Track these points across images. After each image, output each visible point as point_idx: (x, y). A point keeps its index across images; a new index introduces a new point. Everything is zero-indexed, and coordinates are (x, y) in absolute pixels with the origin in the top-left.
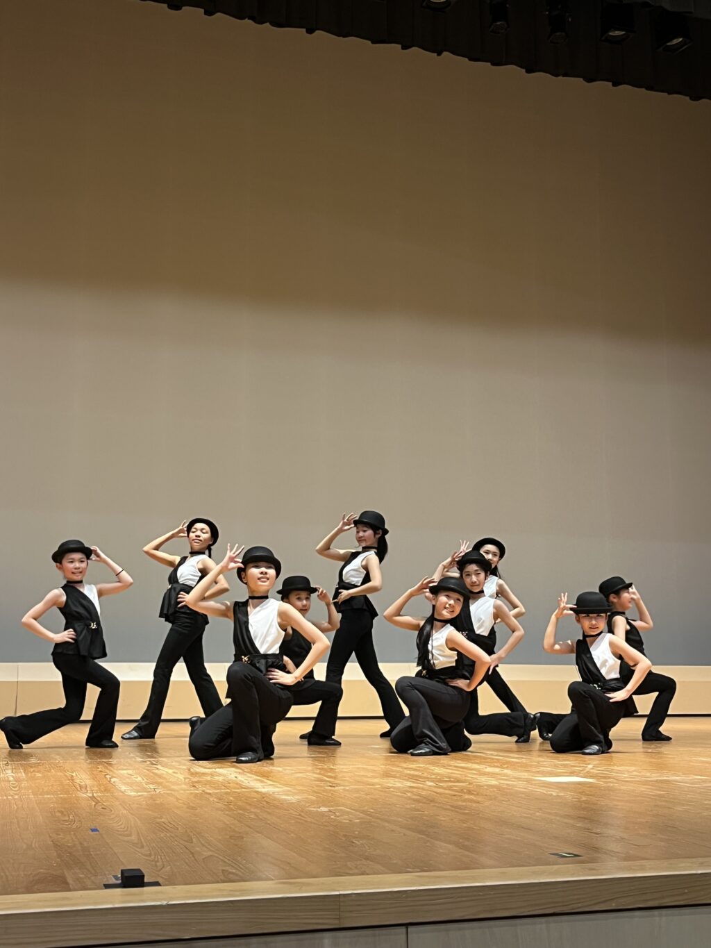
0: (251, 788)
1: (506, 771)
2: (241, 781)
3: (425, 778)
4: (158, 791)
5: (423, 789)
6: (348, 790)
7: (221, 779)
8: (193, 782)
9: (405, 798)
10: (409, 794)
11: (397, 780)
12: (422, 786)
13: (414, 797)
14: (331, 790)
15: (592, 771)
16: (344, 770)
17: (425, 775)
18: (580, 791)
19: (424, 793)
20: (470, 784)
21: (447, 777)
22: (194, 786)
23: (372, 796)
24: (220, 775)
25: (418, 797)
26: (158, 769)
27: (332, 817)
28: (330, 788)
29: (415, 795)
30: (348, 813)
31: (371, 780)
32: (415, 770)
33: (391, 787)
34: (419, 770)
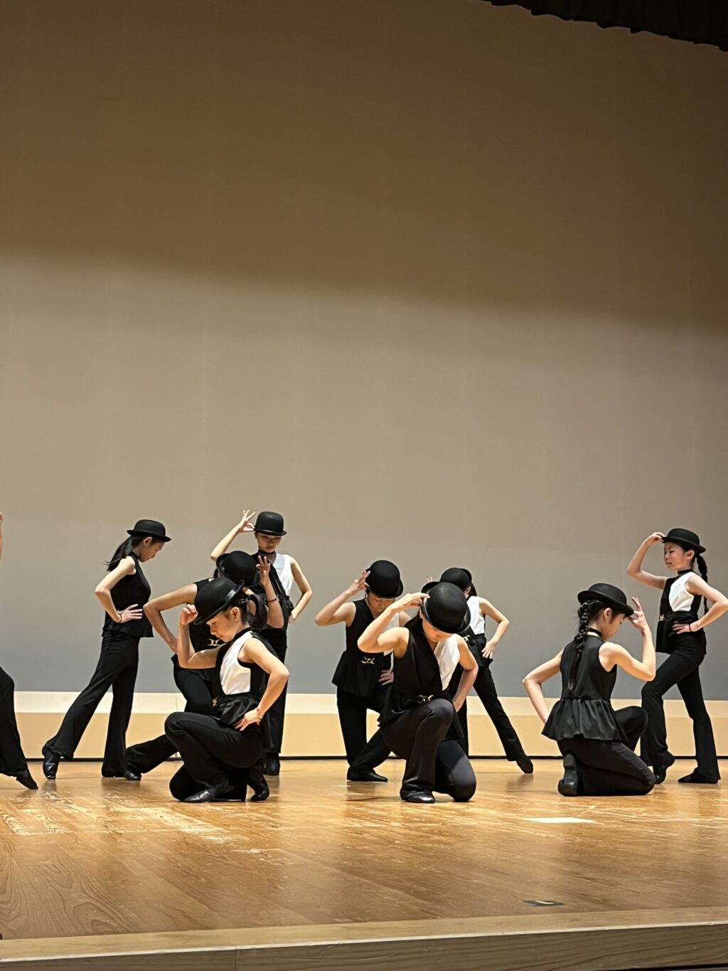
1: (490, 811)
2: (165, 821)
4: (57, 831)
8: (106, 822)
10: (365, 835)
15: (593, 812)
18: (575, 832)
19: (385, 834)
20: (443, 824)
21: (417, 817)
27: (262, 859)
29: (374, 836)
30: (284, 855)
33: (346, 828)
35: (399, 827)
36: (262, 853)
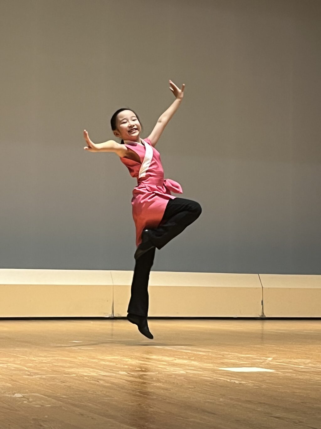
1: (193, 362)
5: (116, 378)
6: (43, 379)
9: (98, 385)
11: (91, 370)
12: (114, 375)
13: (107, 384)
14: (28, 379)
15: (271, 363)
16: (44, 361)
18: (261, 379)
20: (159, 373)
21: (138, 367)
23: (67, 384)
27: (25, 402)
28: (28, 376)
29: (108, 383)
30: (41, 399)
33: (86, 376)
35: (126, 375)
36: (24, 397)
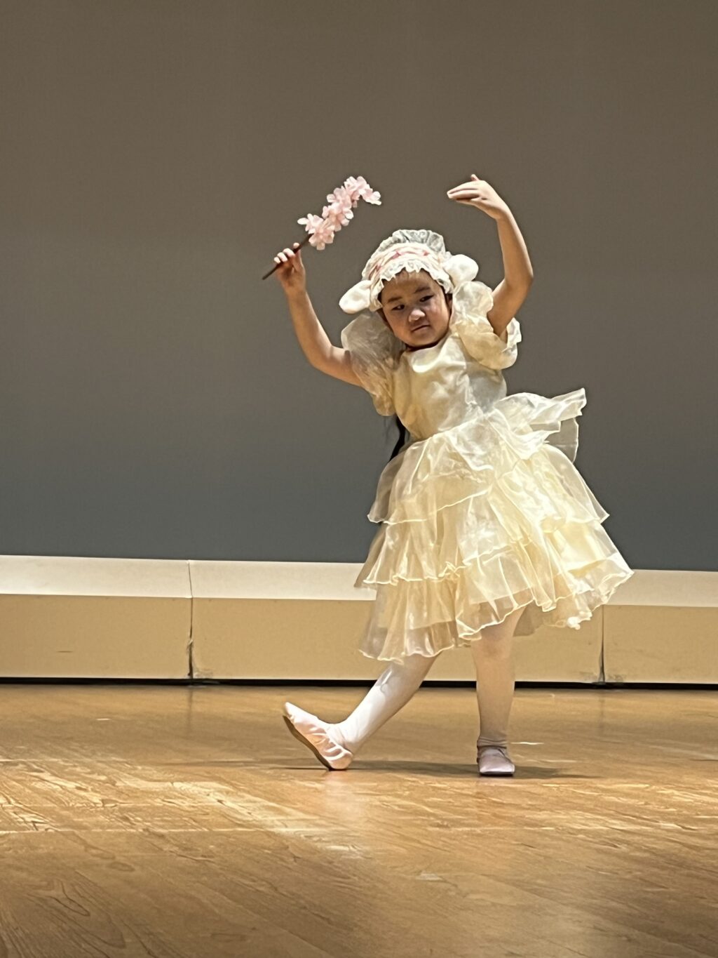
0: (255, 826)
2: (232, 809)
3: (653, 812)
5: (655, 837)
7: (186, 804)
8: (122, 810)
9: (617, 855)
10: (624, 848)
12: (649, 829)
13: (639, 854)
14: (441, 835)
17: (653, 806)
19: (660, 846)
21: (703, 812)
22: (126, 819)
23: (541, 851)
24: (184, 795)
25: (647, 855)
26: (43, 780)
27: (451, 894)
28: (438, 829)
29: (639, 849)
31: (530, 815)
32: (627, 795)
34: (637, 797)
35: (679, 832)
36: (444, 881)
